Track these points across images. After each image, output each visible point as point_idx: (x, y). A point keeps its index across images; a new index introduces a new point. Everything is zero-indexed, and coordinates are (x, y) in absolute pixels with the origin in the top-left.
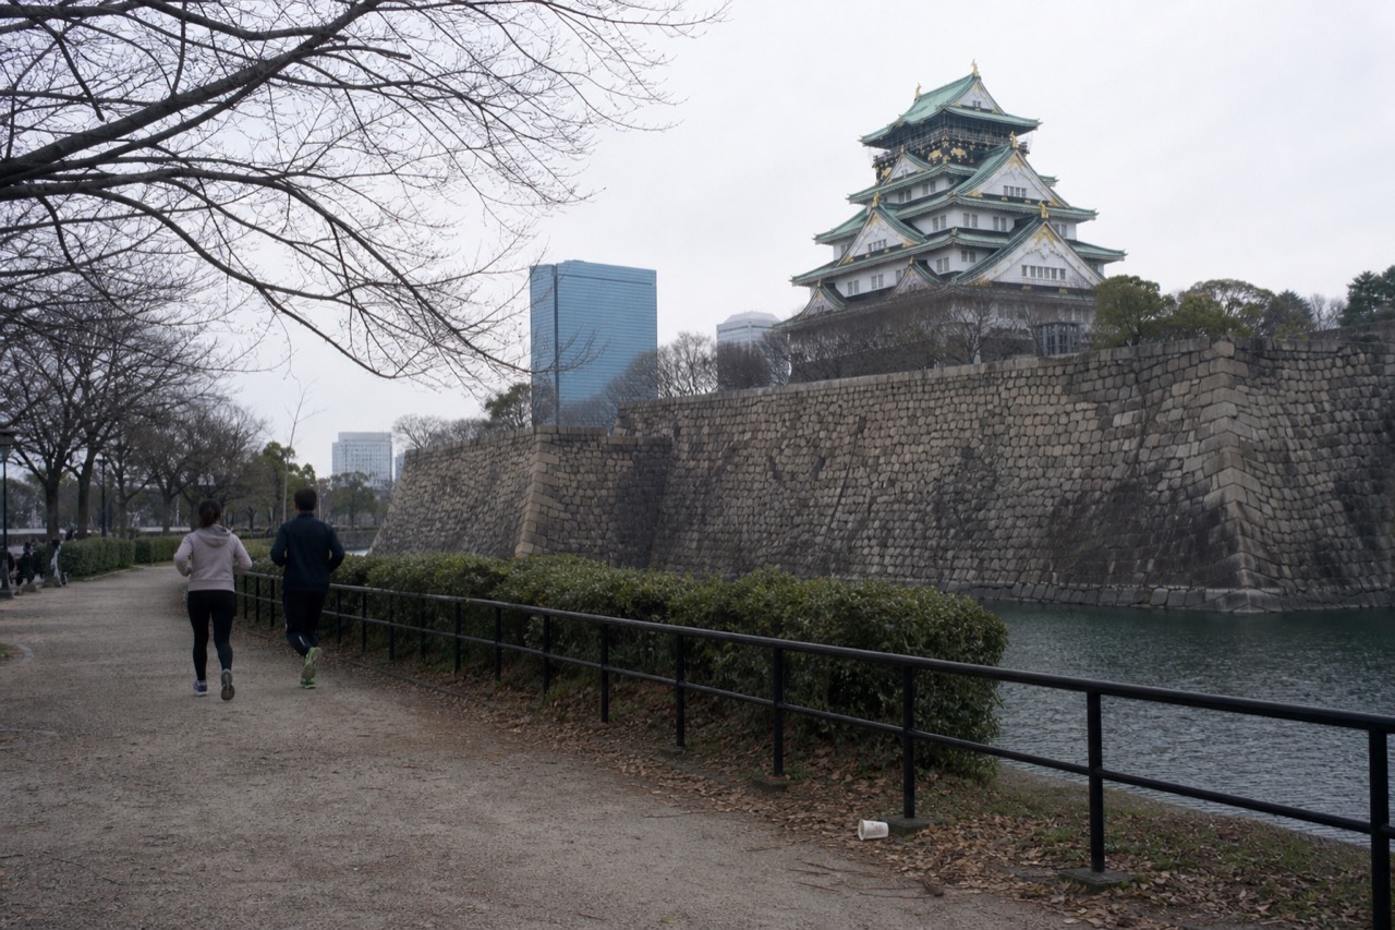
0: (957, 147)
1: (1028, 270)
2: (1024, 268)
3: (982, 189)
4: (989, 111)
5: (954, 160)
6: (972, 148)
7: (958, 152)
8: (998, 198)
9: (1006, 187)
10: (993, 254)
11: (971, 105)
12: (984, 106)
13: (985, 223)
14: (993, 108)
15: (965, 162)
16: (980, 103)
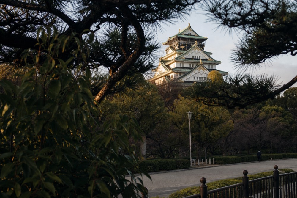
0: (182, 46)
1: (196, 78)
2: (194, 78)
3: (185, 57)
4: (194, 36)
5: (180, 49)
6: (186, 46)
7: (182, 47)
8: (191, 59)
9: (193, 56)
10: (186, 74)
11: (187, 34)
12: (191, 34)
13: (187, 65)
14: (195, 34)
15: (184, 49)
16: (190, 34)
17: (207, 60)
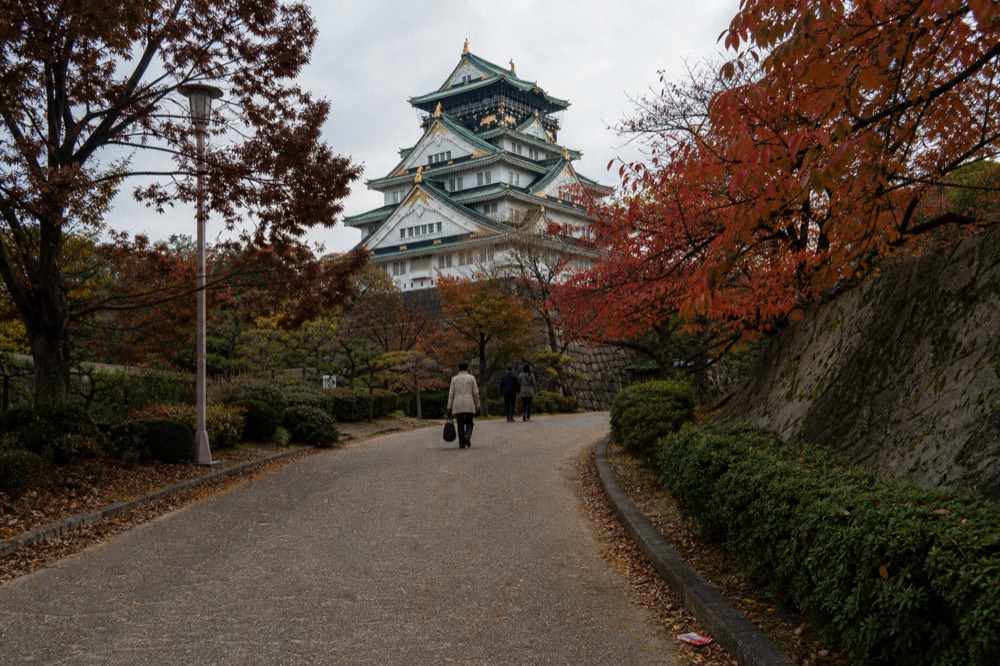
1: (407, 232)
2: (402, 231)
3: (407, 165)
4: (479, 80)
9: (430, 157)
11: (460, 81)
12: (473, 78)
16: (469, 77)
17: (468, 158)
